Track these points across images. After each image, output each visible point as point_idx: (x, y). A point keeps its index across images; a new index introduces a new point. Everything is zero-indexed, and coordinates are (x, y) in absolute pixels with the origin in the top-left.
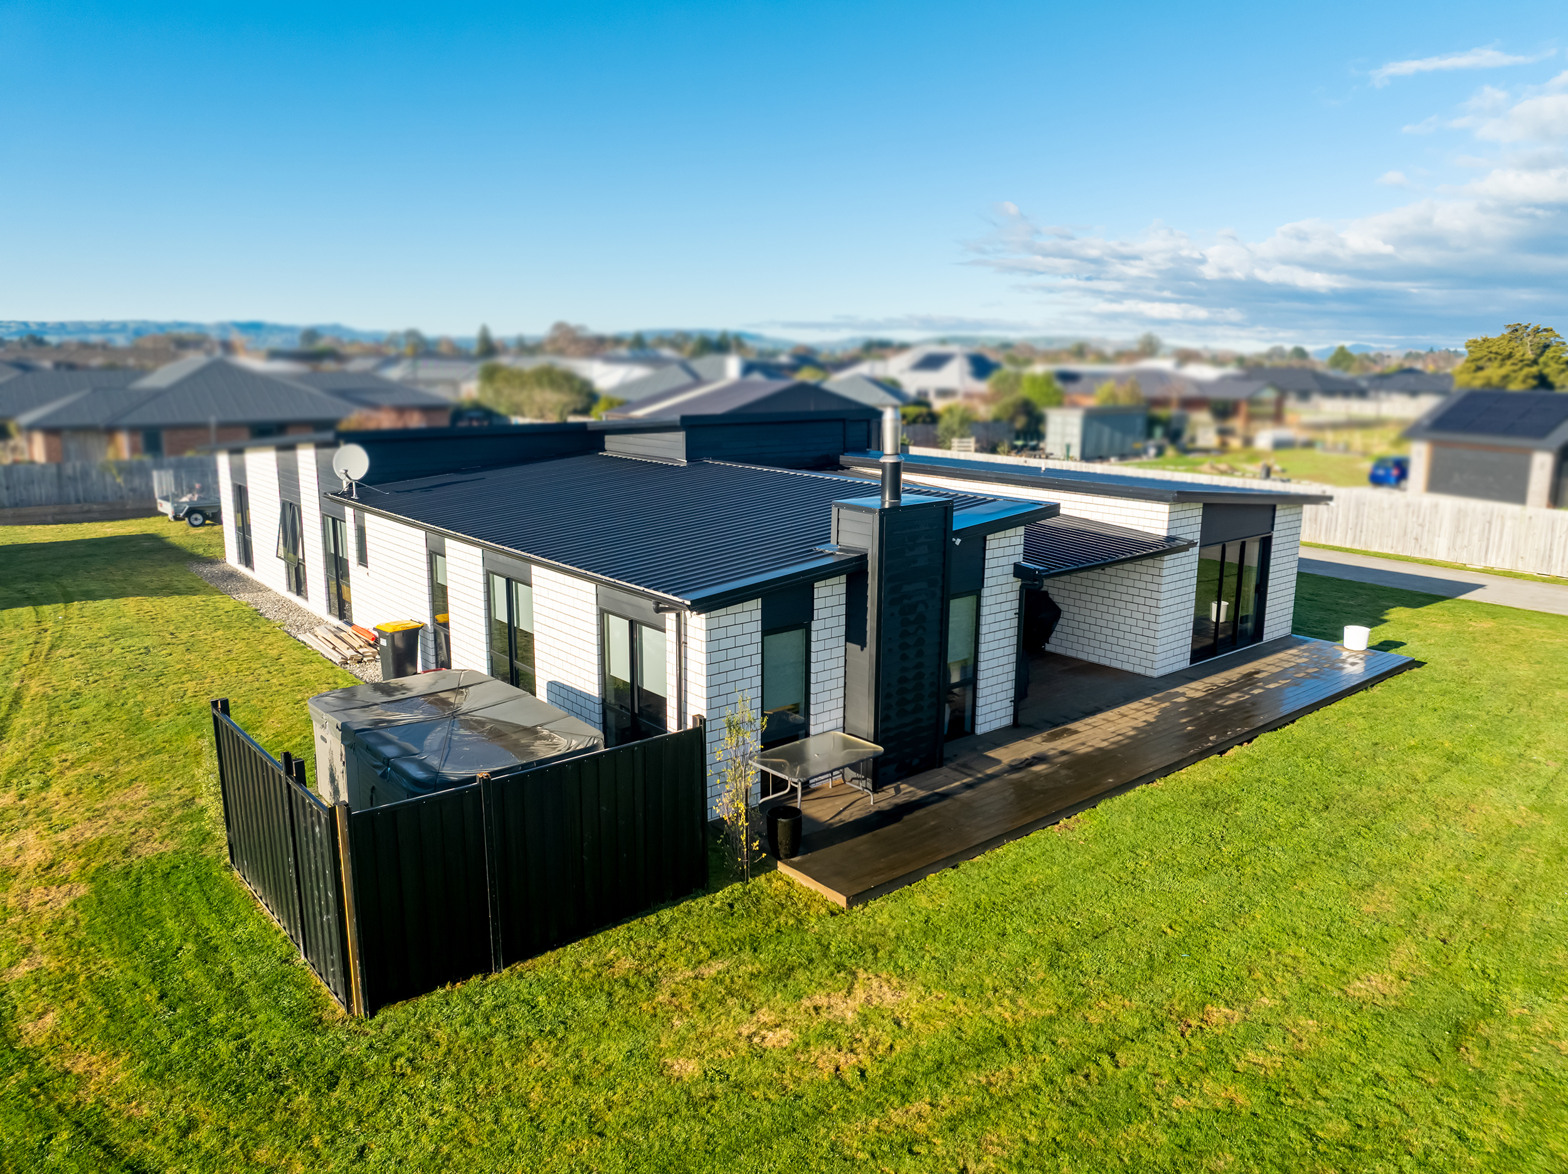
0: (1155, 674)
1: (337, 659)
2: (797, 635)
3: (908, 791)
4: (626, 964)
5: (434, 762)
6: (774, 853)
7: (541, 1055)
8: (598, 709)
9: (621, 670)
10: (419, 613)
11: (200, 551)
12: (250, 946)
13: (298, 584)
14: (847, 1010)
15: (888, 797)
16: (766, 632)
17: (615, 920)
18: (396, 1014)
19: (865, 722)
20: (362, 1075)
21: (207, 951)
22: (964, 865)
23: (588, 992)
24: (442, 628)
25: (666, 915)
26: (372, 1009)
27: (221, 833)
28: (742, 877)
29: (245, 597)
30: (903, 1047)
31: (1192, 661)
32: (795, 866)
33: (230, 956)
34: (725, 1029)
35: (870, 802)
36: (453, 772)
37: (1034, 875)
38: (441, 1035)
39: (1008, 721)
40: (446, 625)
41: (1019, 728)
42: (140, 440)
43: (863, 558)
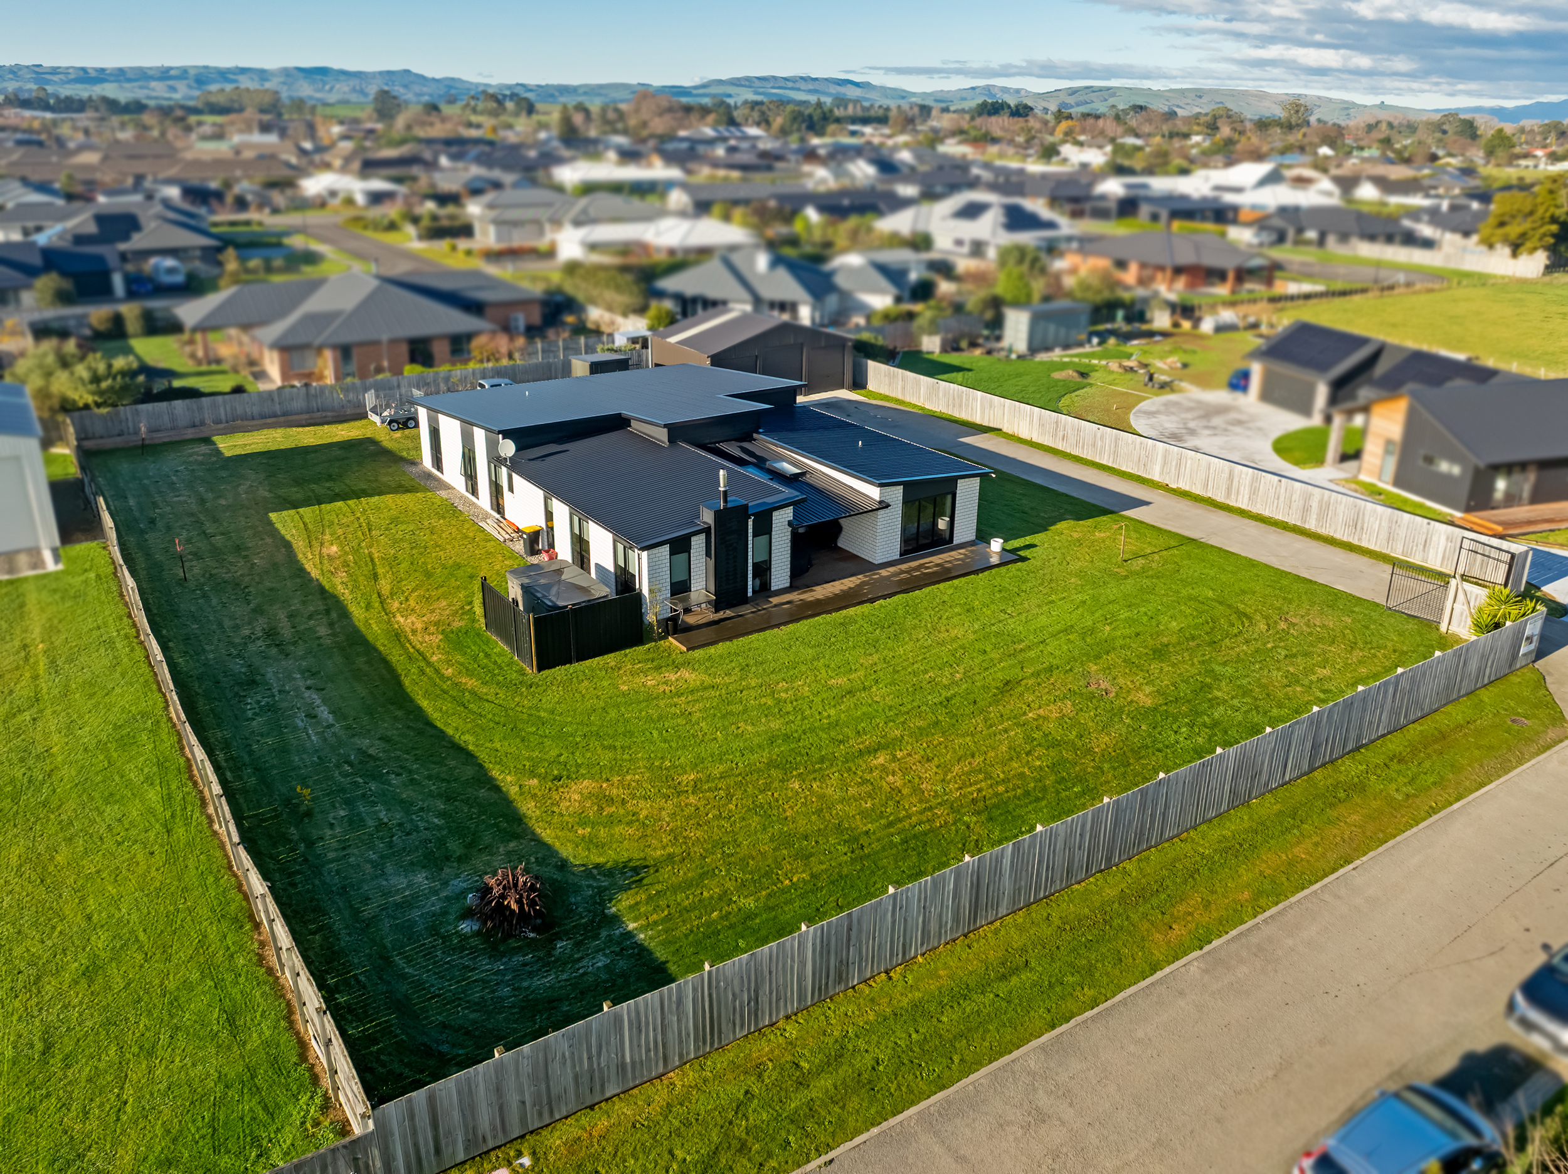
0: (876, 562)
1: (502, 539)
2: (685, 555)
3: (728, 613)
4: (613, 664)
5: (554, 599)
6: (667, 634)
7: (586, 683)
8: (613, 580)
9: (621, 563)
10: (540, 522)
11: (404, 454)
12: (500, 655)
13: (474, 491)
14: (673, 677)
15: (721, 615)
16: (671, 555)
17: (611, 652)
18: (546, 672)
19: (712, 588)
20: (538, 686)
21: (487, 655)
22: (735, 641)
23: (600, 670)
24: (551, 529)
25: (628, 651)
26: (539, 671)
27: (483, 620)
28: (655, 641)
29: (443, 494)
30: (685, 686)
31: (901, 555)
32: (675, 639)
33: (494, 657)
34: (637, 680)
35: (713, 616)
36: (561, 603)
37: (755, 645)
38: (559, 678)
39: (788, 585)
40: (552, 529)
41: (792, 588)
42: (339, 354)
43: (710, 528)
